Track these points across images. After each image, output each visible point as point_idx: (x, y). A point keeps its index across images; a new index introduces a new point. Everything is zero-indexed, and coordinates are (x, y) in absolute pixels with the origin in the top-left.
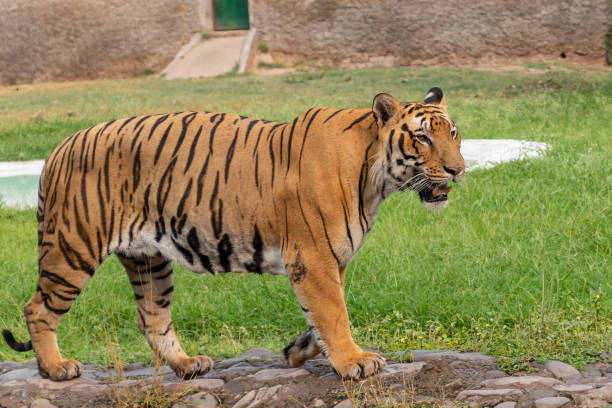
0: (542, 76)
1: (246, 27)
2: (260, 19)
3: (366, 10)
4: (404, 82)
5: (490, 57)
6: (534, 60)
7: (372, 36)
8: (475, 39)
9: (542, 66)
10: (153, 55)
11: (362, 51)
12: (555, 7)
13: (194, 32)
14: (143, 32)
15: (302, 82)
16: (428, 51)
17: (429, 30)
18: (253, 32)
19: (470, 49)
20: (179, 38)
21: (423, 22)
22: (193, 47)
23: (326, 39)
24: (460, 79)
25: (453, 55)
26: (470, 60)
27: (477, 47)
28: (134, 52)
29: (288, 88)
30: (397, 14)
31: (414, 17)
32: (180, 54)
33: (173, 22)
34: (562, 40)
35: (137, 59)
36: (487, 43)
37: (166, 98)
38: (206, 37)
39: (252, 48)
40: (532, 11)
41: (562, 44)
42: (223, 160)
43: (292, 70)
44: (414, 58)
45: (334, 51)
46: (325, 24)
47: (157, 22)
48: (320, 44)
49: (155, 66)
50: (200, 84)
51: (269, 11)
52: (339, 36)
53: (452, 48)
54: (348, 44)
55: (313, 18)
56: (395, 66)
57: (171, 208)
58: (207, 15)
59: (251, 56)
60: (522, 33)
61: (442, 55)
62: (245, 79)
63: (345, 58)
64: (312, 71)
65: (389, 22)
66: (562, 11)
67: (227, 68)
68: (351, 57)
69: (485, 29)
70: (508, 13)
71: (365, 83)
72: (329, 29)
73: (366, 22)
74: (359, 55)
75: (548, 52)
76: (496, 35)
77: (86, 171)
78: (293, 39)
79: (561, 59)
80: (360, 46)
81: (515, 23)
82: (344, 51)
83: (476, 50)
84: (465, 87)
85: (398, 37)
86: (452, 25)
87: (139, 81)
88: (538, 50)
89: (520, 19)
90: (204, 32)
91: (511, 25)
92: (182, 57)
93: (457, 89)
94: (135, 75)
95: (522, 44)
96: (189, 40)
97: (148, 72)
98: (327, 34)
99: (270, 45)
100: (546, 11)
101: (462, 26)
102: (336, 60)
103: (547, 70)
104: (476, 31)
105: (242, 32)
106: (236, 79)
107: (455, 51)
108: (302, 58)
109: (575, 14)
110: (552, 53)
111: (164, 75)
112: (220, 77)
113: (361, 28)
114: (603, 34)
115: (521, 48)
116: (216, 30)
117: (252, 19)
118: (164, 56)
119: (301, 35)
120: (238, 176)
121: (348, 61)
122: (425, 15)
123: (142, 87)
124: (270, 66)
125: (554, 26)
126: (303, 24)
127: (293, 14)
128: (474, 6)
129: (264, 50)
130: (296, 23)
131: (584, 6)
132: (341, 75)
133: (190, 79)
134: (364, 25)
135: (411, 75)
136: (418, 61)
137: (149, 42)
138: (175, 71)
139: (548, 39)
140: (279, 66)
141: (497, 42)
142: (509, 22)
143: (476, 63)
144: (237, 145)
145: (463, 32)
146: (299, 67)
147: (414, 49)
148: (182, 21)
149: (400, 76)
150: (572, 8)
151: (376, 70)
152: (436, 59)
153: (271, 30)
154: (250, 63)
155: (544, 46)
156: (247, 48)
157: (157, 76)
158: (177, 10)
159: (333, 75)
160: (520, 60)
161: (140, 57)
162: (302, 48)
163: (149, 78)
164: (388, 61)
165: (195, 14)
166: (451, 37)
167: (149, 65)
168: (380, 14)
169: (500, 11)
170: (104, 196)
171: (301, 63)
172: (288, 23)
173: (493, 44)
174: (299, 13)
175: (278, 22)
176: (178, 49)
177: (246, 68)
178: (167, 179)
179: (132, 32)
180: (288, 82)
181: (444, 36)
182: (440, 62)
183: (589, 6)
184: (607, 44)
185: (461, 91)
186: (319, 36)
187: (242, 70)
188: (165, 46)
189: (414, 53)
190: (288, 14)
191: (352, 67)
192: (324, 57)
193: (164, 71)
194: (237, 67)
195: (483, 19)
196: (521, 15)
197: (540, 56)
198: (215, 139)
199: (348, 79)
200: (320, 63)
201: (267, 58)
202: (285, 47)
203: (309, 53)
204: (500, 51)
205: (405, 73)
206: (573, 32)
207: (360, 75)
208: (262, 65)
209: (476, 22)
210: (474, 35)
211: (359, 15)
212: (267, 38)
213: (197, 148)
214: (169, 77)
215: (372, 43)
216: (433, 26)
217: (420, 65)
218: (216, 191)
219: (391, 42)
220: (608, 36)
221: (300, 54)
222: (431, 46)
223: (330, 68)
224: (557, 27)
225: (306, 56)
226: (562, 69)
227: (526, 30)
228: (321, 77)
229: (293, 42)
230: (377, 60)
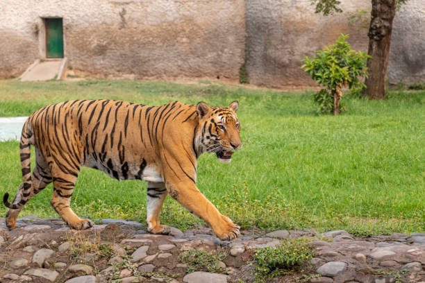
0: (205, 87)
1: (62, 56)
2: (69, 53)
3: (122, 51)
4: (137, 87)
5: (182, 77)
6: (204, 79)
7: (124, 64)
8: (175, 68)
9: (207, 82)
10: (15, 68)
11: (119, 71)
12: (215, 54)
13: (36, 58)
14: (11, 57)
15: (87, 85)
16: (152, 72)
17: (153, 62)
18: (65, 60)
19: (172, 72)
20: (28, 61)
21: (150, 58)
22: (35, 66)
23: (101, 64)
24: (165, 87)
25: (164, 75)
26: (172, 78)
27: (176, 71)
28: (6, 67)
29: (80, 88)
30: (137, 53)
31: (146, 55)
32: (29, 69)
33: (26, 52)
34: (218, 70)
35: (8, 70)
36: (181, 70)
37: (18, 90)
38: (42, 61)
39: (64, 67)
40: (203, 55)
41: (218, 72)
42: (123, 125)
43: (84, 79)
44: (144, 76)
45: (105, 71)
46: (101, 57)
47: (18, 52)
48: (98, 67)
49: (16, 74)
50: (36, 83)
51: (73, 50)
52: (107, 63)
53: (163, 71)
54: (112, 67)
55: (95, 54)
56: (135, 79)
57: (99, 148)
58: (43, 50)
59: (64, 71)
60: (199, 66)
61: (159, 75)
62: (59, 82)
63: (110, 74)
64: (94, 80)
65: (133, 57)
66: (218, 55)
67: (51, 77)
68: (114, 74)
69: (180, 63)
70: (192, 55)
71: (117, 87)
72: (103, 59)
73: (122, 57)
74: (117, 73)
75: (211, 75)
76: (186, 66)
77: (55, 125)
78: (85, 64)
79: (217, 80)
80: (118, 69)
81: (195, 61)
82: (110, 71)
83: (175, 73)
84: (168, 91)
85: (137, 65)
86: (164, 60)
87: (6, 81)
88: (206, 74)
89: (198, 59)
90: (42, 58)
91: (194, 61)
92: (30, 71)
93: (163, 92)
94: (6, 78)
95: (198, 71)
96: (33, 62)
97: (13, 77)
98: (102, 62)
99: (74, 66)
100: (210, 56)
101: (169, 61)
102: (106, 75)
103: (208, 85)
104: (176, 64)
105: (60, 59)
106: (56, 82)
107: (165, 73)
108: (89, 73)
109: (225, 57)
110: (213, 76)
111: (20, 79)
112: (48, 81)
113: (119, 60)
114: (239, 68)
115: (198, 73)
116: (47, 57)
117: (65, 53)
118: (21, 70)
119: (89, 62)
120: (131, 134)
121: (111, 76)
122: (151, 55)
123: (8, 84)
124: (73, 77)
125: (214, 63)
126: (91, 56)
127: (85, 51)
128: (176, 51)
129: (71, 68)
130: (86, 56)
131: (230, 54)
132: (106, 82)
133: (33, 82)
134: (121, 59)
135: (141, 84)
136: (146, 77)
137: (14, 62)
138: (25, 77)
139: (211, 69)
140: (77, 77)
141: (187, 70)
142: (192, 60)
143: (175, 80)
144: (129, 118)
145: (170, 64)
146: (87, 78)
147: (145, 71)
148: (30, 53)
149: (137, 84)
150: (224, 55)
151: (125, 81)
152: (155, 76)
153: (74, 59)
154: (63, 75)
155: (209, 73)
156: (62, 67)
157: (17, 79)
158: (28, 46)
159: (102, 82)
160: (197, 79)
161: (9, 69)
162: (90, 68)
163: (13, 80)
164: (132, 77)
165: (37, 49)
166: (163, 66)
167: (13, 73)
168: (129, 53)
169: (188, 54)
170: (66, 137)
171: (88, 76)
172: (83, 55)
173: (184, 71)
174: (89, 51)
175: (78, 55)
176: (28, 66)
177: (61, 77)
178: (95, 133)
179: (5, 57)
180: (80, 85)
181: (160, 65)
182: (157, 78)
183: (232, 54)
184: (240, 73)
185: (165, 93)
186: (98, 63)
187: (59, 78)
188: (22, 64)
189: (145, 73)
190: (83, 51)
191: (114, 79)
192: (100, 73)
193: (20, 77)
194: (56, 77)
195: (179, 58)
196: (198, 57)
197: (207, 78)
198: (118, 114)
199: (110, 85)
200: (98, 76)
201: (72, 73)
202: (81, 68)
203: (93, 71)
204: (187, 74)
205: (138, 83)
206: (223, 66)
207: (116, 83)
208: (69, 76)
209: (176, 59)
210: (175, 65)
211: (118, 53)
212: (72, 63)
213: (109, 119)
214: (22, 80)
215: (124, 68)
216: (155, 60)
217: (147, 79)
218: (120, 141)
219: (133, 67)
220: (241, 69)
221: (88, 71)
222: (153, 70)
223: (102, 79)
224: (216, 63)
225: (91, 72)
226: (217, 84)
227: (200, 64)
228: (96, 83)
229: (86, 66)
230: (126, 76)
